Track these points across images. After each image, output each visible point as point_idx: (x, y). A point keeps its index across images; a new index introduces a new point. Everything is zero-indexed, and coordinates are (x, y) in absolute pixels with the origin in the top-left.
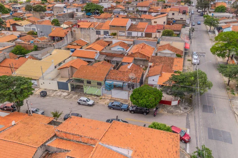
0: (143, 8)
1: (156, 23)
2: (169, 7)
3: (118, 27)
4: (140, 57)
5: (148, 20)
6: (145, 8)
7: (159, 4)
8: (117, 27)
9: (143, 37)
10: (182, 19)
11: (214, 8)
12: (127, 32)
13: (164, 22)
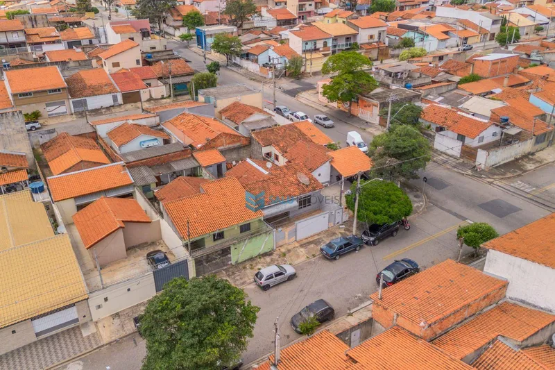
0: (9, 35)
1: (119, 66)
2: (76, 26)
3: (44, 94)
4: (229, 144)
5: (83, 64)
6: (15, 35)
7: (36, 21)
8: (38, 95)
9: (120, 105)
10: (155, 48)
11: (179, 18)
12: (71, 101)
13: (138, 62)
